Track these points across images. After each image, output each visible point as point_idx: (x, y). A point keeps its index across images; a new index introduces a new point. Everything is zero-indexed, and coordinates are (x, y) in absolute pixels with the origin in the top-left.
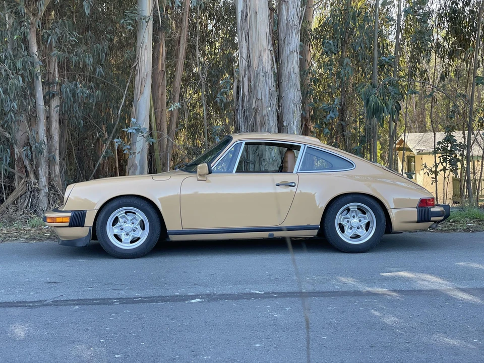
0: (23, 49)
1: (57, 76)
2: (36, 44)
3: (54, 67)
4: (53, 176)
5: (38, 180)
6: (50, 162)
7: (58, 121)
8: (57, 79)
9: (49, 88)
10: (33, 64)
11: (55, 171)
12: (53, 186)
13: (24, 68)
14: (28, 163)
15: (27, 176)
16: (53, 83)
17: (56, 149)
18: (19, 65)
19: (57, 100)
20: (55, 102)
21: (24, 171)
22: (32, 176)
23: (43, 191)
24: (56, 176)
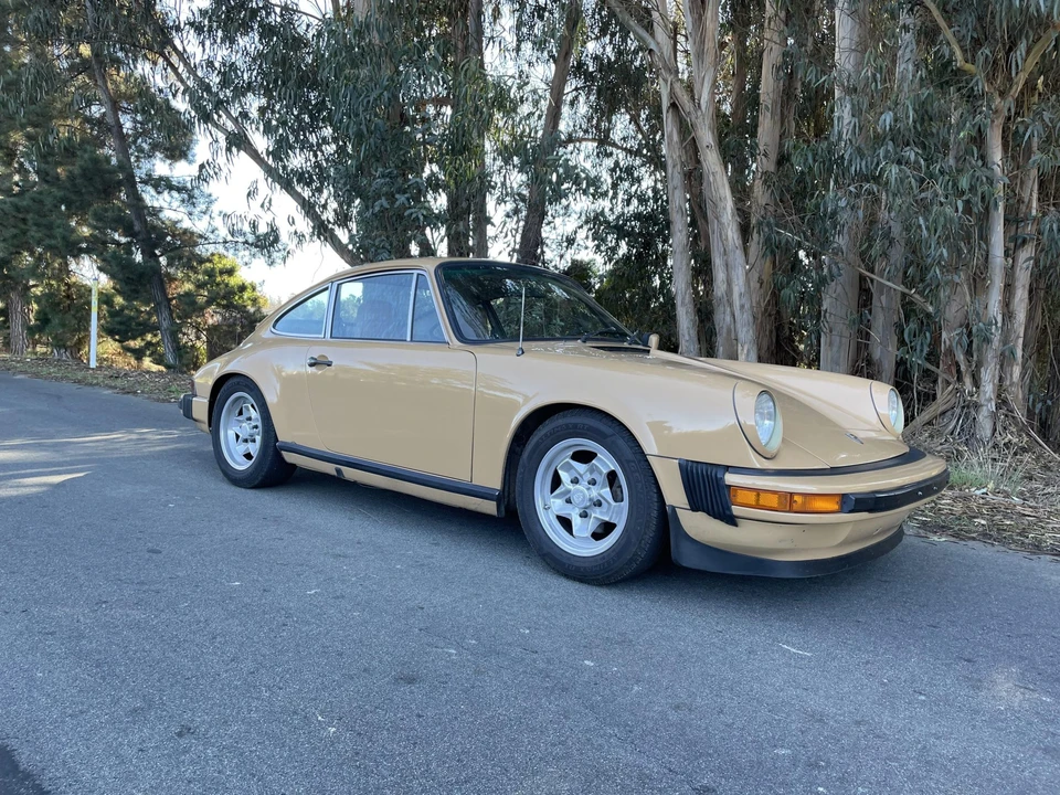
0: (976, 155)
1: (1035, 204)
2: (1000, 147)
3: (1032, 191)
4: (1008, 383)
5: (978, 387)
6: (1005, 359)
7: (1027, 286)
8: (1034, 212)
9: (1017, 228)
10: (991, 181)
11: (1011, 376)
12: (1005, 402)
13: (972, 188)
14: (962, 357)
15: (960, 379)
16: (1025, 219)
17: (1018, 337)
18: (964, 183)
19: (1030, 249)
20: (1026, 253)
21: (954, 371)
22: (968, 381)
23: (985, 408)
24: (1012, 384)
